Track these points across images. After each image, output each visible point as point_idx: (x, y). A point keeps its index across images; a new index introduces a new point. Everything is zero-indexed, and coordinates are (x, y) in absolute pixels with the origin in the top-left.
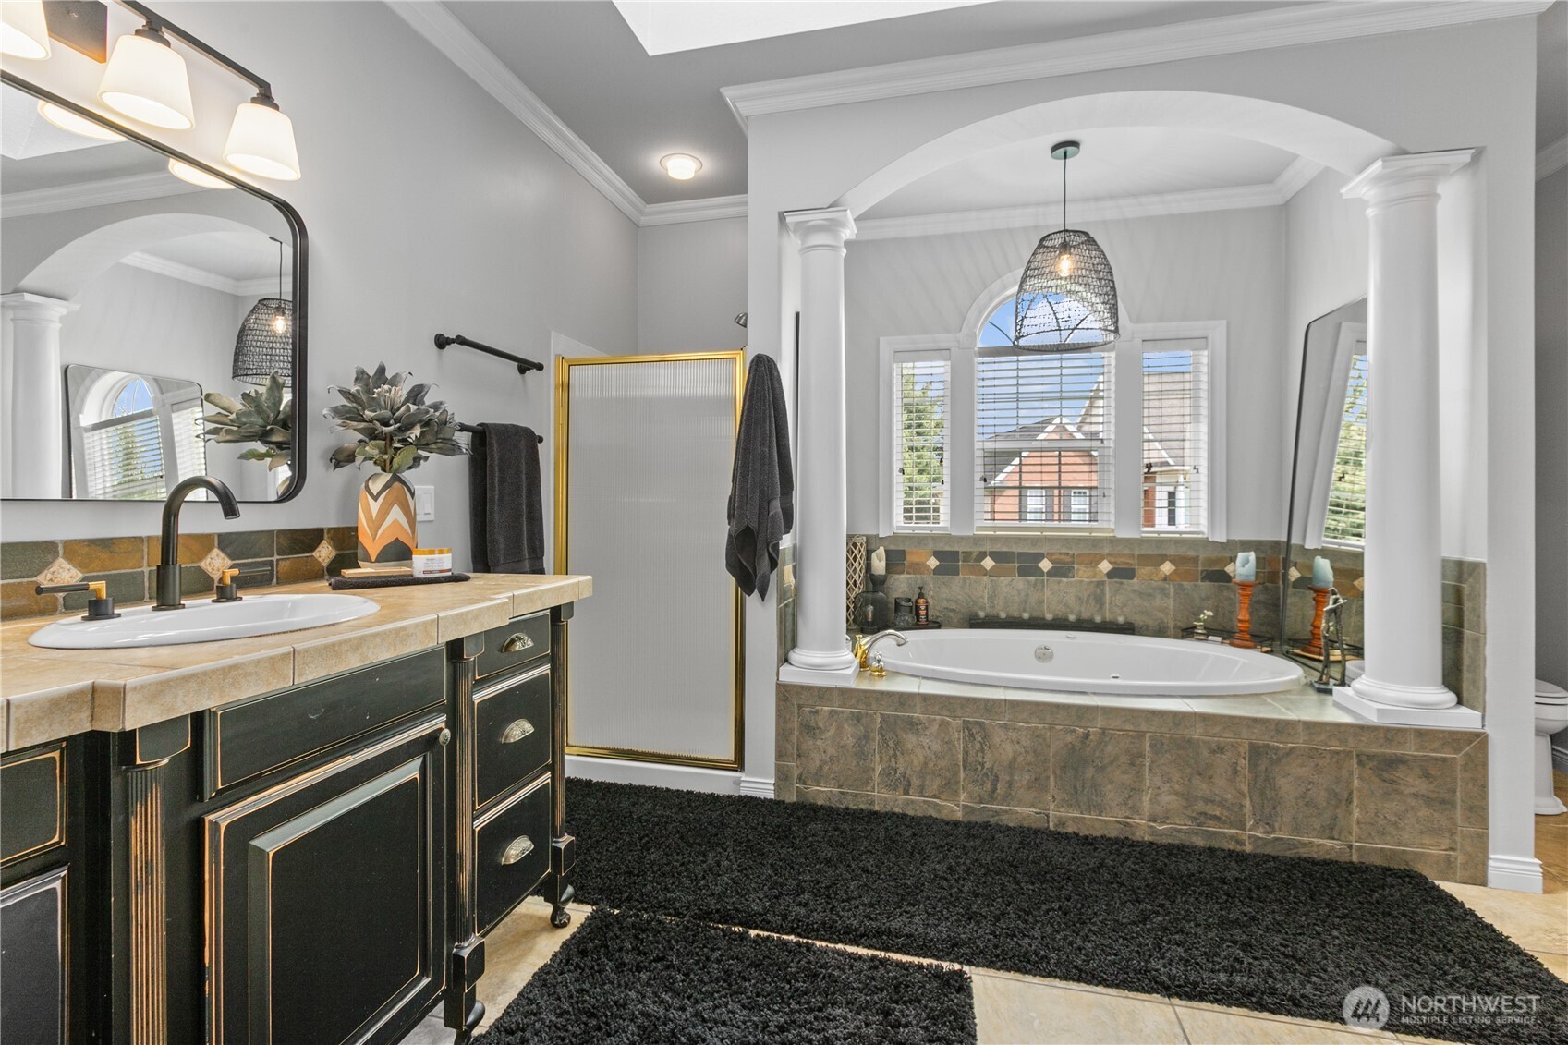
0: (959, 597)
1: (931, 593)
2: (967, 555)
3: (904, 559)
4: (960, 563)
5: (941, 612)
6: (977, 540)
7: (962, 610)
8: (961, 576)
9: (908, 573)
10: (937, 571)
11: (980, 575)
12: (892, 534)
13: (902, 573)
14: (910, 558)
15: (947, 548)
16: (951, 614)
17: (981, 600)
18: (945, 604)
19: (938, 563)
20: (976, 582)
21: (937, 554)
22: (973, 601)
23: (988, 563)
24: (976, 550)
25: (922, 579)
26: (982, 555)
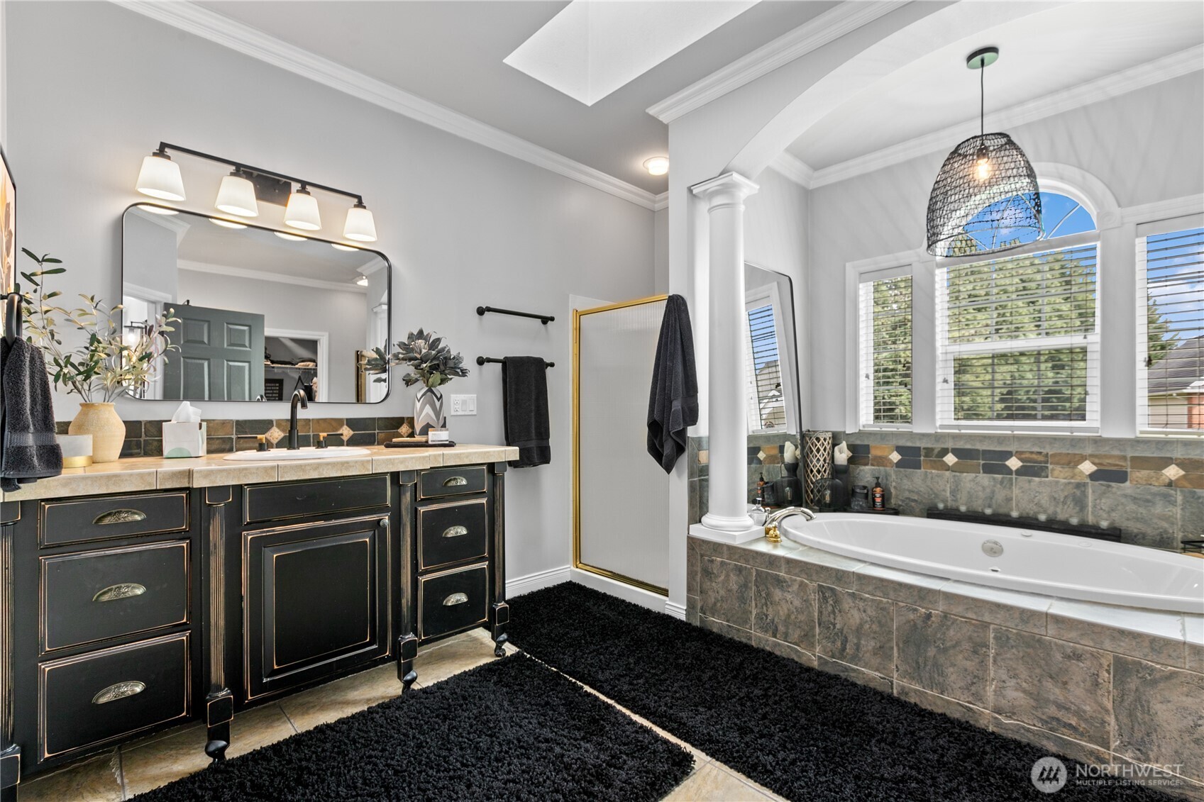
0: (922, 489)
1: (894, 484)
2: (929, 451)
3: (869, 453)
4: (922, 458)
5: (903, 501)
6: (938, 437)
7: (924, 501)
8: (922, 470)
9: (872, 465)
10: (899, 464)
11: (942, 470)
12: (857, 431)
13: (867, 464)
14: (874, 452)
15: (909, 444)
16: (913, 504)
17: (943, 493)
18: (907, 494)
19: (900, 457)
20: (938, 476)
21: (899, 449)
22: (935, 493)
23: (950, 459)
24: (938, 446)
25: (886, 471)
26: (944, 452)
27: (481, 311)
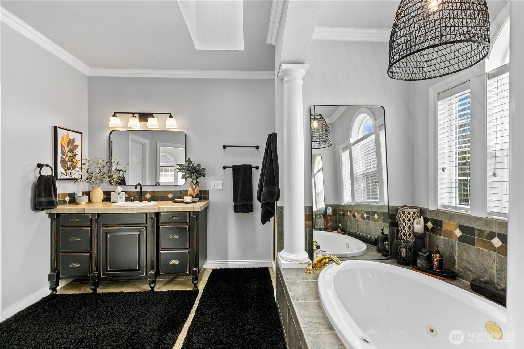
0: (475, 262)
1: (457, 253)
2: (481, 232)
3: (442, 227)
4: (476, 237)
5: (463, 269)
6: (488, 222)
7: (477, 273)
8: (476, 247)
9: (444, 236)
10: (461, 239)
11: (490, 250)
12: (436, 209)
13: (441, 235)
14: (445, 227)
15: (467, 224)
16: (469, 273)
17: (491, 270)
18: (465, 264)
19: (461, 234)
20: (488, 255)
21: (461, 227)
22: (485, 269)
23: (496, 242)
24: (488, 230)
25: (452, 242)
26: (492, 235)
27: (225, 147)
